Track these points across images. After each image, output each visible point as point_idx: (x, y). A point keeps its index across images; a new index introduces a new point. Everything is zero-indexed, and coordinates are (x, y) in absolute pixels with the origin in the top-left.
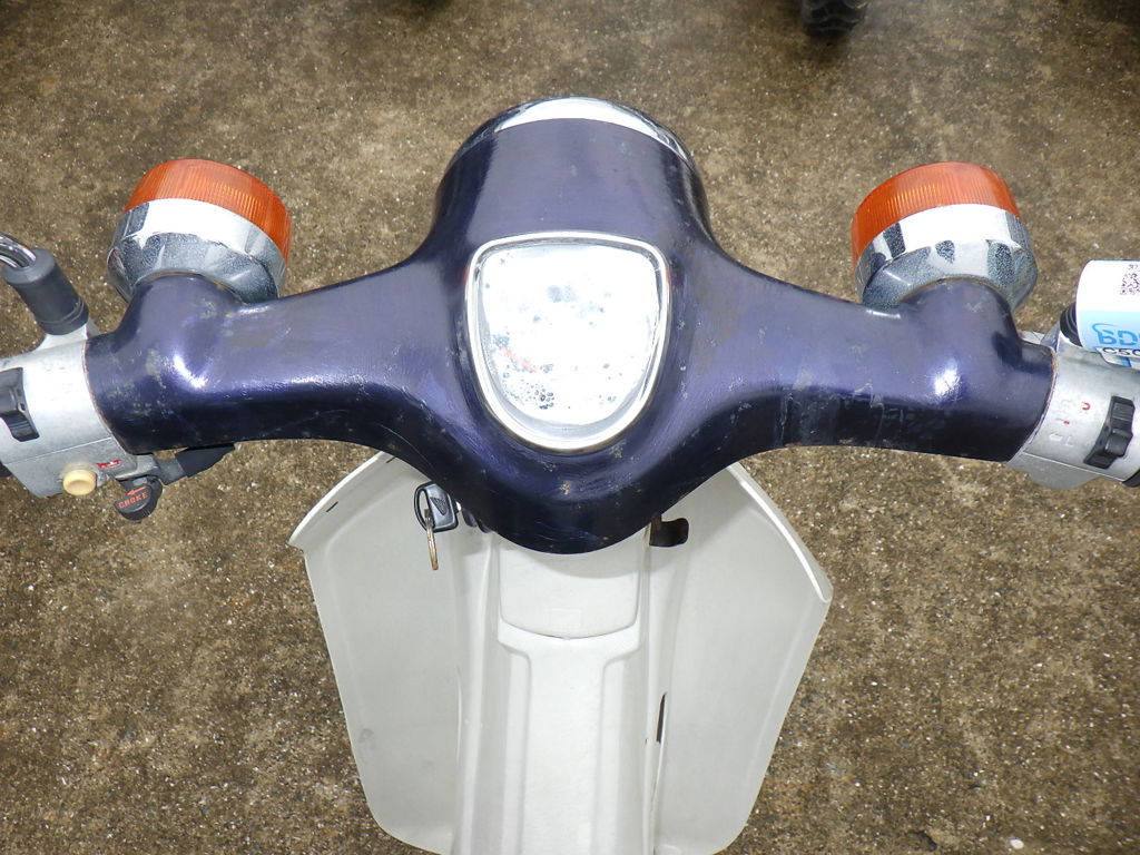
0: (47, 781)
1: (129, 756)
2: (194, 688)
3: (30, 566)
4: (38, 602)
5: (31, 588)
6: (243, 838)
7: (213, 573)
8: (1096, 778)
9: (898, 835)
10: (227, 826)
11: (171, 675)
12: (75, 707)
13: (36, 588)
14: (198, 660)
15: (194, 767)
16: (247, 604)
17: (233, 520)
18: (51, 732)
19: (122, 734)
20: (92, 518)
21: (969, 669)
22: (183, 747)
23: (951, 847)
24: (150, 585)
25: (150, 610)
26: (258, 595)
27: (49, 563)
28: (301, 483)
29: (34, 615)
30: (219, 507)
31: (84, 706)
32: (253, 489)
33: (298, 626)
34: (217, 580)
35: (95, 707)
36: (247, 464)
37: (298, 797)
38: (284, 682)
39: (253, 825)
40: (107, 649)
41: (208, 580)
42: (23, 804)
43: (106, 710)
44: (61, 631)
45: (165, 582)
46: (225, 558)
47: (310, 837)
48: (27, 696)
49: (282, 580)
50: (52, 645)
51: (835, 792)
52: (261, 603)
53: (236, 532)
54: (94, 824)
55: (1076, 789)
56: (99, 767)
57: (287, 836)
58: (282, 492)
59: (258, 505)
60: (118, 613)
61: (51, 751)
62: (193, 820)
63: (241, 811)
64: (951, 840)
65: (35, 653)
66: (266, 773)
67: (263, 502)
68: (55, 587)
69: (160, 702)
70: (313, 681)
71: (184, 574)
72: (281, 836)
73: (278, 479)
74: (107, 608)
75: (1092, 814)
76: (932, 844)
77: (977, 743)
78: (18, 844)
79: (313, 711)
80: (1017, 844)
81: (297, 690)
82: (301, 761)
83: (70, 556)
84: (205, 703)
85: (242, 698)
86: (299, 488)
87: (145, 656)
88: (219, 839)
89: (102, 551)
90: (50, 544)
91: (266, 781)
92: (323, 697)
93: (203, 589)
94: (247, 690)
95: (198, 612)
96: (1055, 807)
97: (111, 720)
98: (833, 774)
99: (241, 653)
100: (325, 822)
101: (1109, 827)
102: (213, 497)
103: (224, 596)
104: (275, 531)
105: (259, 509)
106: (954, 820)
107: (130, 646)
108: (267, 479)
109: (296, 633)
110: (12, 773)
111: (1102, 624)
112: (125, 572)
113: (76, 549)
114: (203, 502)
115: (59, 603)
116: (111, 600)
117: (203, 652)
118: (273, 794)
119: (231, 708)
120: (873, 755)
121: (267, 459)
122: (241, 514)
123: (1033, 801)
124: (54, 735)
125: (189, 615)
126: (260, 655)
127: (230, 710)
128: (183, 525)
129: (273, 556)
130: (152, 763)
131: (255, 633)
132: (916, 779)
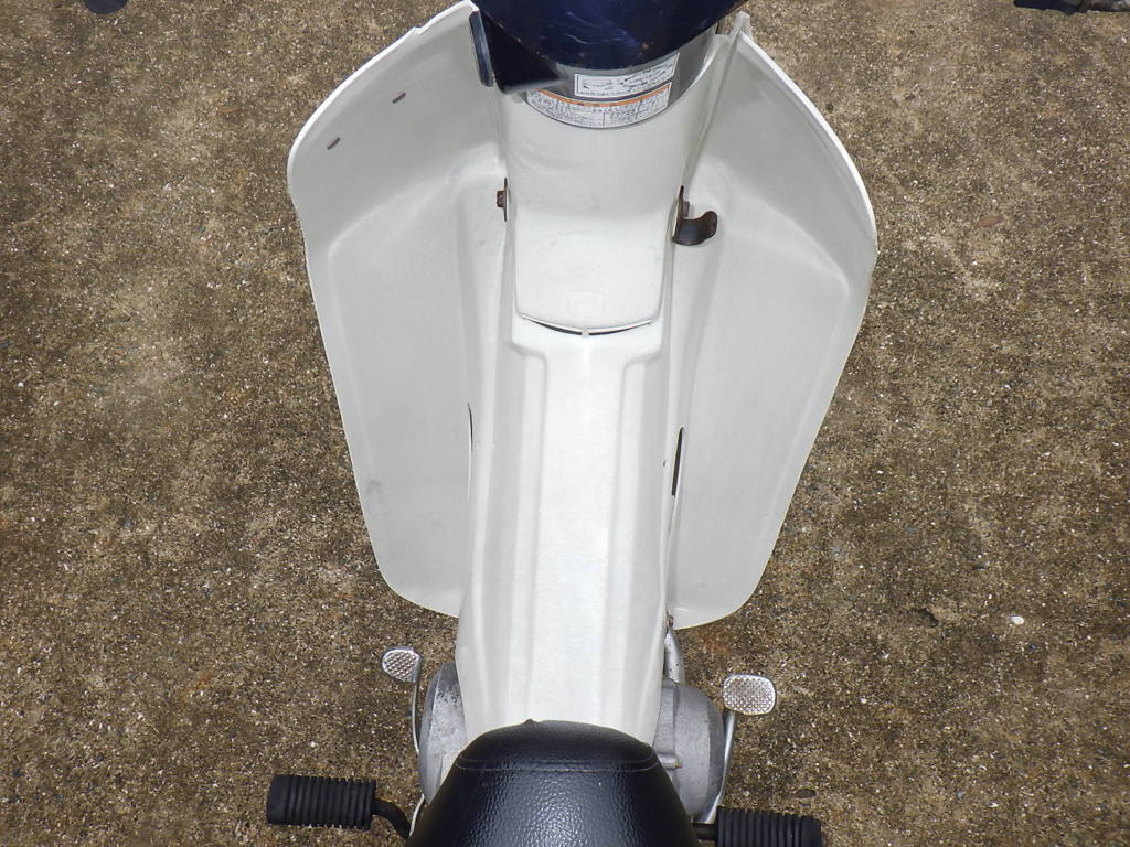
0: (49, 567)
1: (130, 543)
2: (193, 478)
3: (18, 363)
4: (29, 398)
5: (21, 384)
6: (248, 619)
7: (206, 369)
8: (1100, 560)
9: (901, 613)
10: (231, 607)
11: (169, 468)
12: (73, 498)
13: (26, 384)
14: (195, 453)
15: (196, 553)
16: (242, 399)
17: (225, 317)
18: (50, 521)
19: (122, 523)
20: (79, 317)
21: (976, 458)
22: (184, 535)
23: (953, 624)
24: (142, 381)
25: (144, 405)
26: (253, 390)
27: (37, 360)
28: (293, 280)
29: (27, 411)
30: (209, 304)
31: (83, 496)
32: (243, 287)
33: (294, 420)
34: (211, 376)
35: (94, 497)
36: (237, 262)
37: (301, 581)
38: (283, 473)
39: (257, 606)
40: (102, 442)
41: (201, 376)
42: (26, 588)
43: (105, 500)
44: (54, 425)
45: (157, 378)
46: (218, 354)
47: (315, 618)
48: (24, 488)
49: (277, 376)
50: (46, 438)
51: (839, 573)
52: (256, 398)
53: (227, 330)
54: (98, 607)
55: (1079, 569)
56: (101, 553)
57: (292, 616)
58: (274, 290)
59: (250, 302)
60: (111, 408)
61: (51, 539)
62: (197, 602)
63: (245, 594)
64: (952, 617)
65: (29, 447)
66: (268, 560)
67: (255, 300)
68: (46, 384)
69: (159, 493)
70: (313, 472)
71: (177, 370)
72: (286, 616)
73: (269, 277)
74: (100, 403)
75: (1094, 593)
76: (933, 620)
77: (982, 528)
78: (24, 625)
79: (313, 501)
80: (1019, 620)
81: (297, 480)
82: (303, 547)
83: (58, 353)
84: (205, 494)
85: (241, 489)
86: (290, 286)
87: (141, 450)
88: (224, 620)
89: (92, 348)
90: (38, 342)
91: (269, 566)
92: (323, 488)
93: (197, 384)
94: (246, 481)
95: (192, 406)
96: (1057, 586)
97: (109, 510)
98: (837, 557)
99: (238, 446)
100: (330, 604)
101: (1110, 604)
102: (204, 295)
103: (218, 391)
104: (268, 327)
105: (251, 307)
106: (956, 598)
107: (125, 439)
108: (257, 277)
109: (294, 426)
110: (14, 560)
111: (1112, 415)
112: (115, 368)
113: (65, 347)
114: (192, 299)
115: (50, 398)
116: (103, 395)
117: (199, 445)
118: (276, 578)
119: (231, 498)
120: (877, 539)
121: (256, 257)
122: (232, 311)
123: (1036, 580)
124: (53, 525)
125: (184, 409)
126: (258, 447)
127: (230, 500)
128: (173, 322)
129: (267, 352)
130: (153, 550)
131: (252, 427)
132: (920, 561)
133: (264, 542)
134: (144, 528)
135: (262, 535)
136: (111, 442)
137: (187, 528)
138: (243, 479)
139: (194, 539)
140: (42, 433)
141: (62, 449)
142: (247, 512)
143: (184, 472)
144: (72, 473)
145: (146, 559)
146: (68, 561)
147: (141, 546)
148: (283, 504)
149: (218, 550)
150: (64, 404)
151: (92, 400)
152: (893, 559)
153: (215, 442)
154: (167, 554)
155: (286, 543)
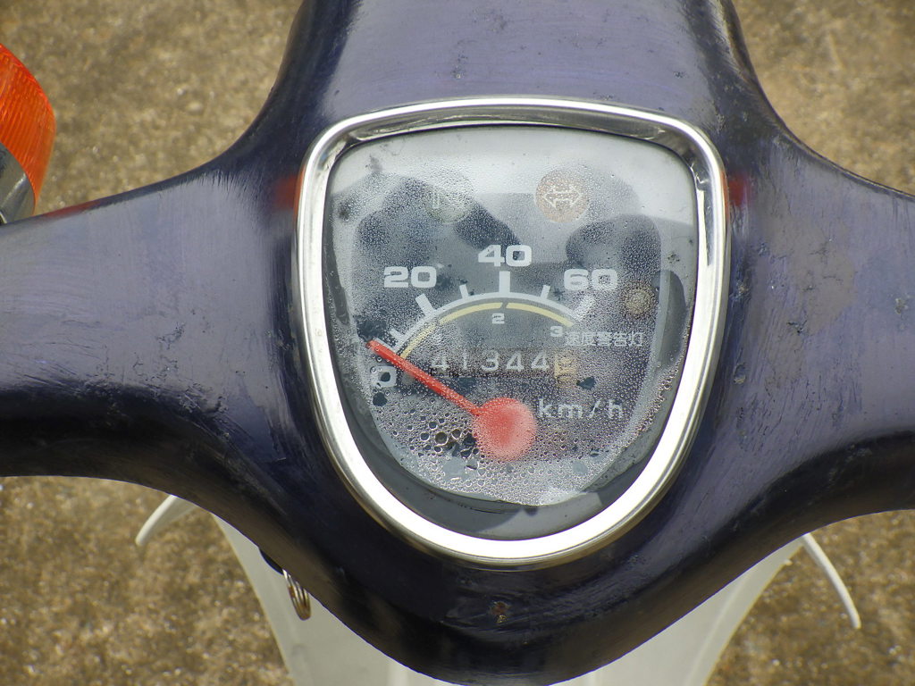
12: (40, 599)
14: (150, 552)
15: (149, 654)
18: (18, 623)
19: (82, 625)
22: (138, 636)
31: (48, 598)
35: (58, 599)
37: (243, 681)
38: (229, 572)
40: (68, 543)
43: (68, 601)
44: (26, 527)
50: (18, 540)
51: (755, 670)
61: (19, 641)
66: (213, 659)
74: (67, 504)
77: (892, 619)
81: (241, 578)
82: (246, 648)
84: (157, 594)
85: (191, 588)
87: (102, 550)
91: (215, 668)
94: (196, 580)
97: (72, 611)
98: (752, 653)
99: (190, 545)
107: (88, 541)
116: (71, 498)
117: (154, 545)
118: (222, 679)
119: (181, 598)
120: (791, 633)
124: (21, 626)
125: (142, 509)
127: (180, 600)
130: (110, 651)
131: (202, 526)
132: (834, 657)
133: (210, 643)
134: (101, 629)
135: (209, 635)
136: (76, 543)
137: (140, 628)
138: (193, 578)
139: (147, 640)
140: (16, 535)
141: (32, 550)
142: (195, 612)
143: (140, 573)
144: (39, 575)
145: (103, 661)
146: (32, 663)
147: (99, 647)
148: (228, 603)
149: (168, 651)
150: (36, 506)
151: (61, 502)
152: (807, 654)
153: (168, 542)
154: (121, 655)
155: (231, 643)
